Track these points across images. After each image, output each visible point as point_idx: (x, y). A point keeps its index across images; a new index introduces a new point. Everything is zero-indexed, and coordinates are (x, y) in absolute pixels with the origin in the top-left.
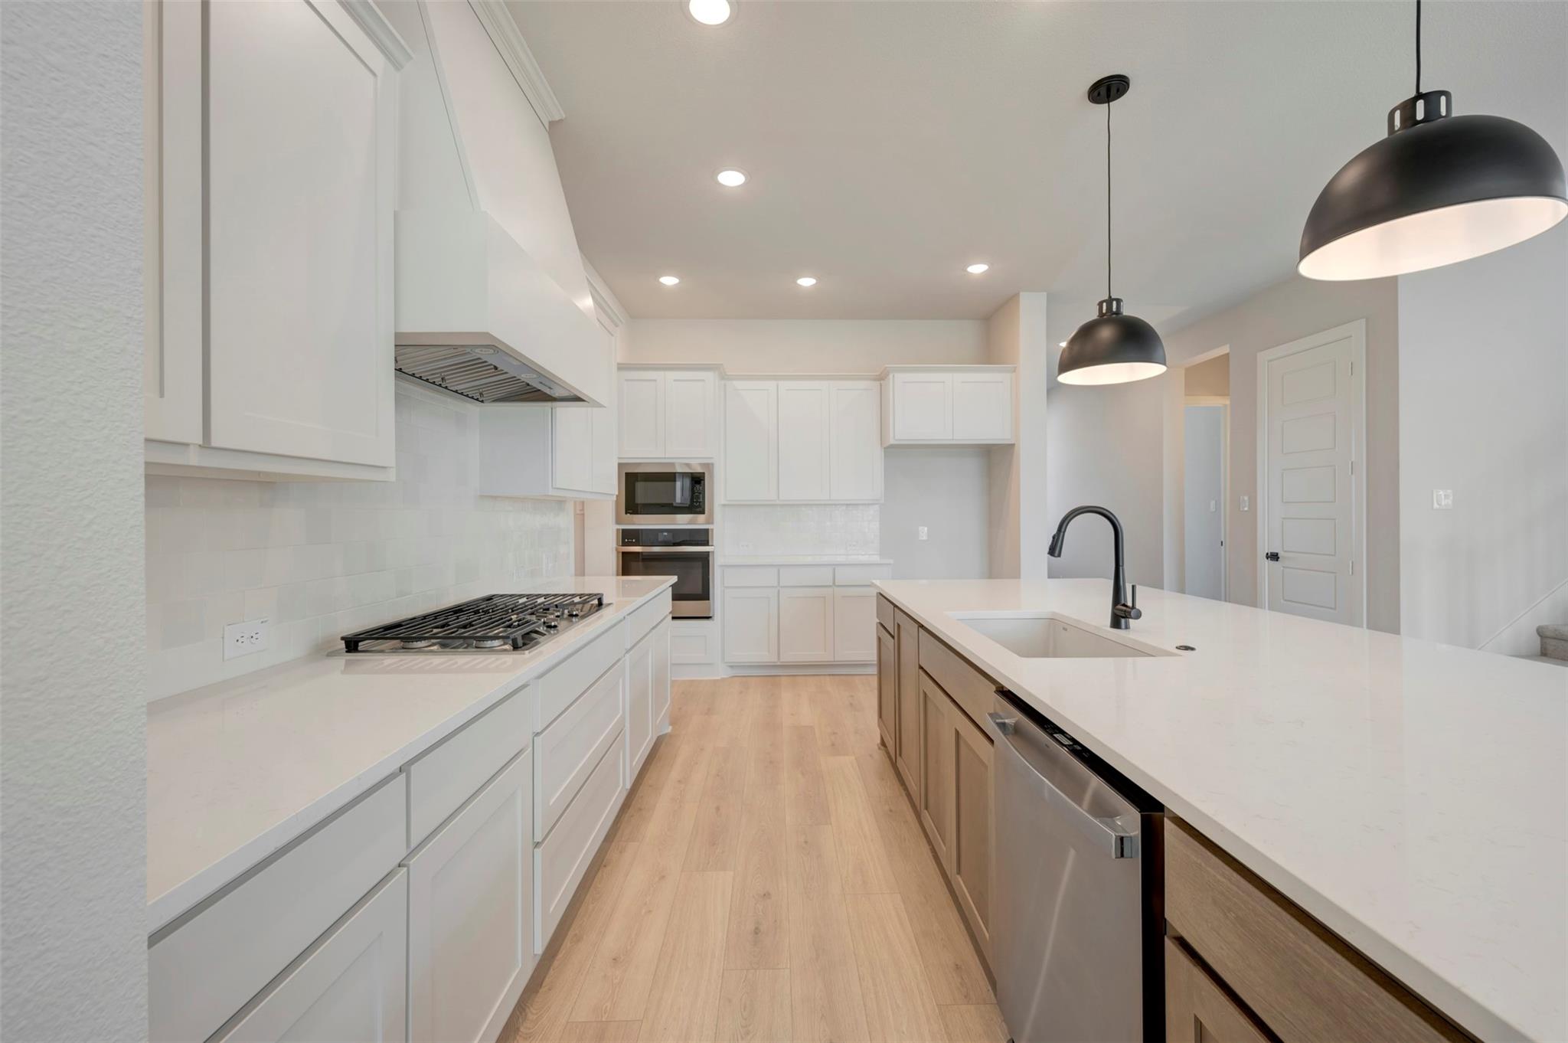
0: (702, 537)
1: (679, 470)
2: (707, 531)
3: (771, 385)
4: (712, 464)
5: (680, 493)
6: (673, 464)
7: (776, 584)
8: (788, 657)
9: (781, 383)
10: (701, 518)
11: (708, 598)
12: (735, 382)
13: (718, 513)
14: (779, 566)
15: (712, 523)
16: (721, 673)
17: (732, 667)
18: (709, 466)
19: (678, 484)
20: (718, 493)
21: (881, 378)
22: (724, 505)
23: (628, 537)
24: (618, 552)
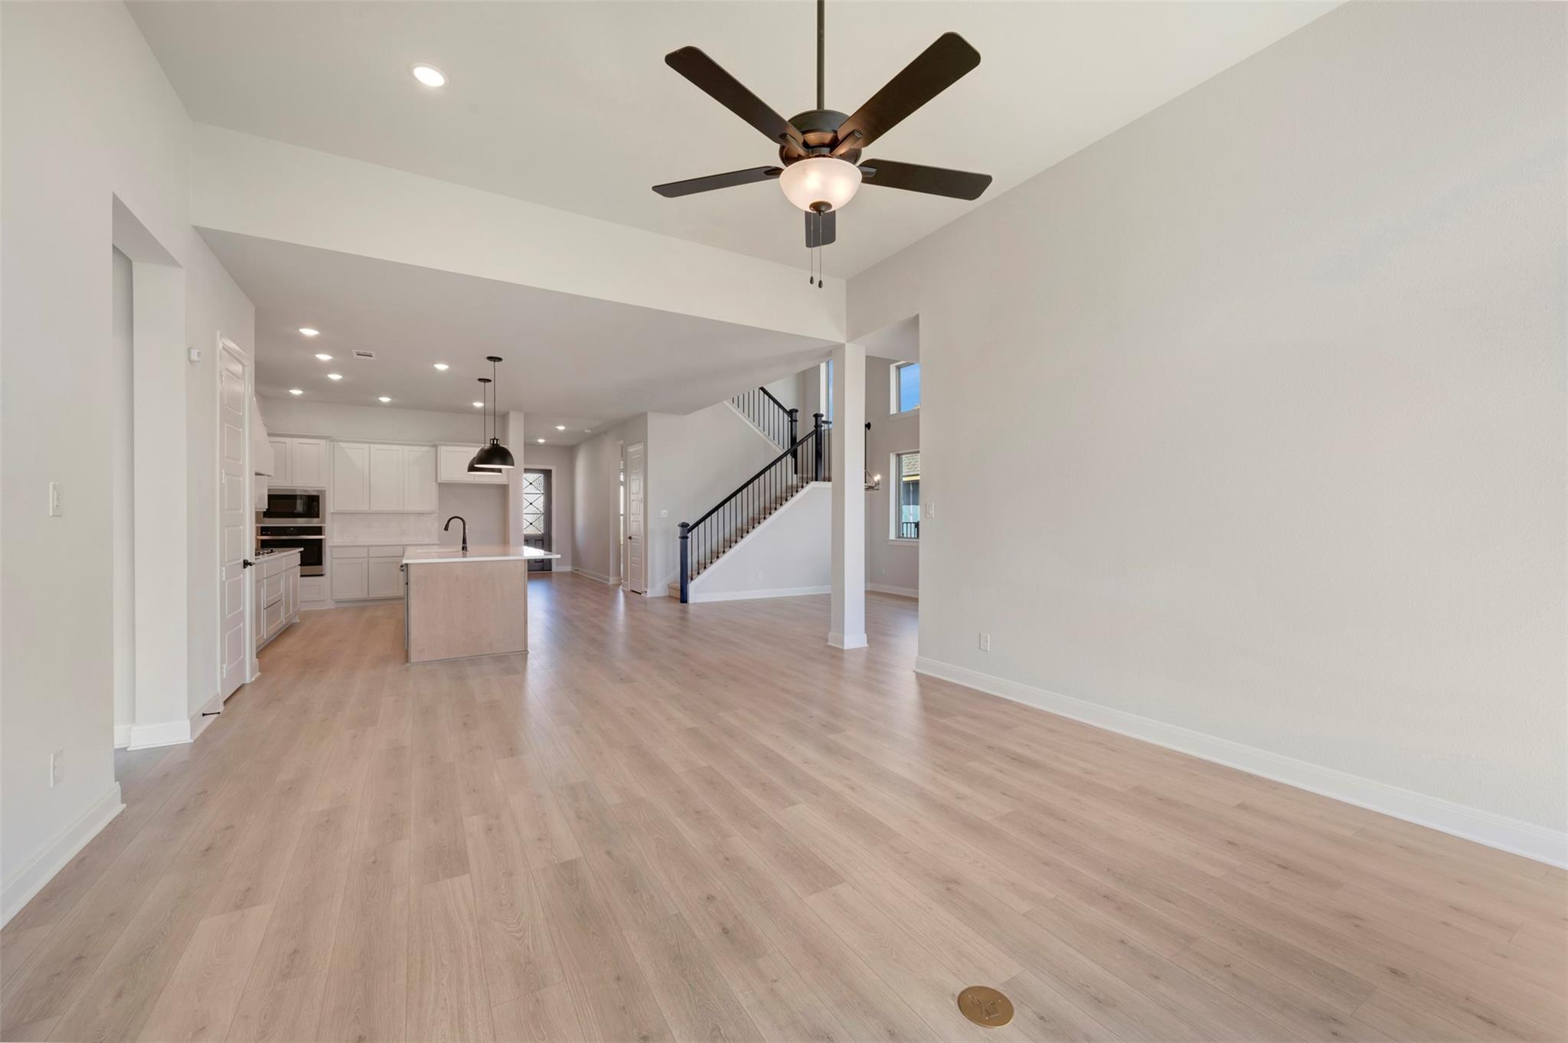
0: (319, 530)
1: (298, 493)
2: (321, 527)
3: (368, 445)
4: (325, 491)
5: (300, 507)
6: (295, 490)
7: (366, 556)
8: (374, 595)
9: (372, 445)
10: (316, 520)
11: (321, 564)
12: (341, 444)
13: (328, 517)
14: (369, 546)
15: (325, 523)
16: (331, 605)
17: (337, 602)
18: (323, 492)
19: (299, 501)
20: (330, 506)
21: (435, 446)
22: (333, 513)
23: (263, 531)
24: (257, 540)
